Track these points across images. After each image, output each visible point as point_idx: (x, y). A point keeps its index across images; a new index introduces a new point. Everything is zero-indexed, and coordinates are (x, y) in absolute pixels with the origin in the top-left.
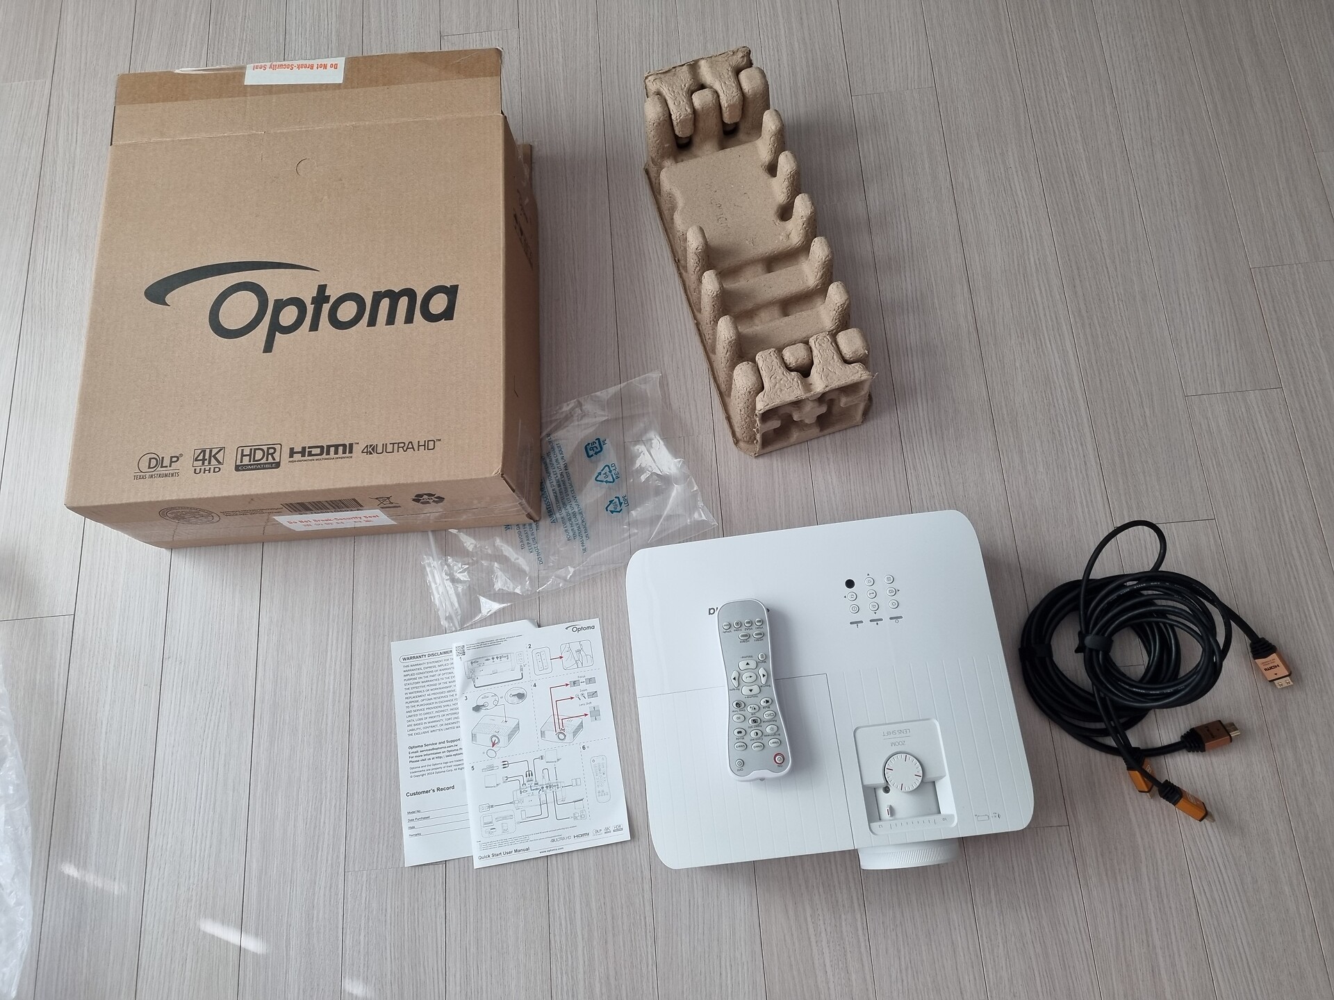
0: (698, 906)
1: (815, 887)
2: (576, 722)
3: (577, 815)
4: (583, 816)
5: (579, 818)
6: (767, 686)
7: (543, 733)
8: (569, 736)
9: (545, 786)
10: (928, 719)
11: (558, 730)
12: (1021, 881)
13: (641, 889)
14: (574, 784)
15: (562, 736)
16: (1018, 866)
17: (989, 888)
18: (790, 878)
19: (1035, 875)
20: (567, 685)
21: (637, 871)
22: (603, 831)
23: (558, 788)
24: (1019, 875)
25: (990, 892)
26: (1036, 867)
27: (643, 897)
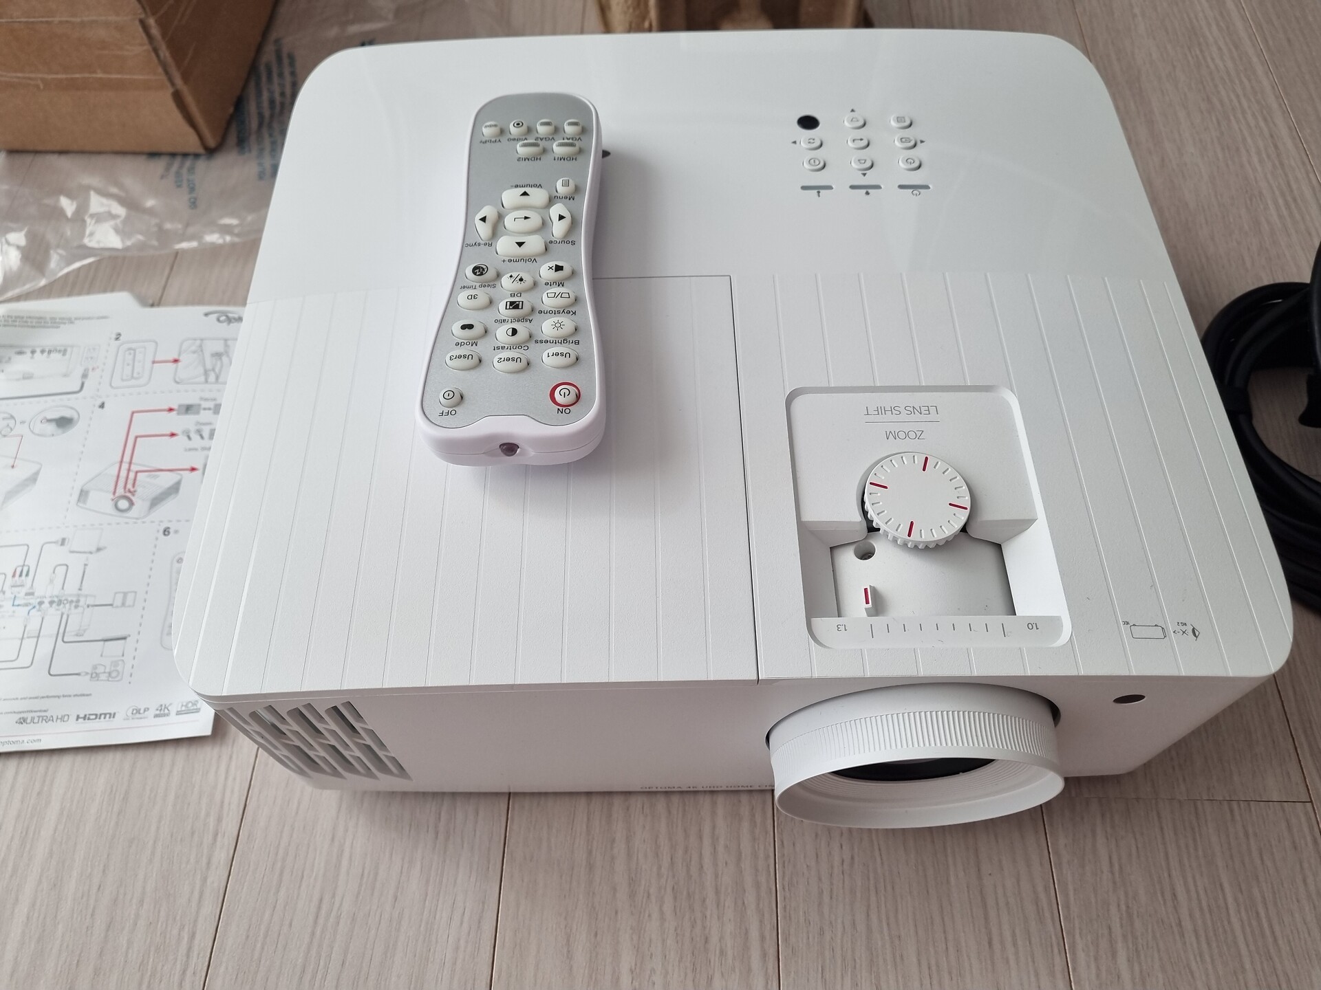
0: (338, 917)
1: (653, 898)
2: (167, 480)
3: (100, 670)
4: (114, 674)
5: (103, 677)
6: (568, 242)
7: (83, 495)
8: (140, 505)
9: (47, 601)
10: (987, 389)
11: (120, 491)
12: (1196, 931)
13: (204, 860)
14: (118, 602)
15: (123, 504)
16: (1188, 891)
17: (1112, 942)
18: (591, 867)
19: (1234, 920)
20: (171, 410)
21: (208, 815)
22: (152, 712)
23: (76, 607)
24: (1191, 915)
25: (1114, 955)
26: (1236, 899)
27: (204, 880)
